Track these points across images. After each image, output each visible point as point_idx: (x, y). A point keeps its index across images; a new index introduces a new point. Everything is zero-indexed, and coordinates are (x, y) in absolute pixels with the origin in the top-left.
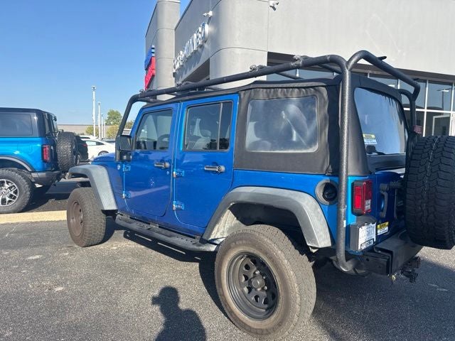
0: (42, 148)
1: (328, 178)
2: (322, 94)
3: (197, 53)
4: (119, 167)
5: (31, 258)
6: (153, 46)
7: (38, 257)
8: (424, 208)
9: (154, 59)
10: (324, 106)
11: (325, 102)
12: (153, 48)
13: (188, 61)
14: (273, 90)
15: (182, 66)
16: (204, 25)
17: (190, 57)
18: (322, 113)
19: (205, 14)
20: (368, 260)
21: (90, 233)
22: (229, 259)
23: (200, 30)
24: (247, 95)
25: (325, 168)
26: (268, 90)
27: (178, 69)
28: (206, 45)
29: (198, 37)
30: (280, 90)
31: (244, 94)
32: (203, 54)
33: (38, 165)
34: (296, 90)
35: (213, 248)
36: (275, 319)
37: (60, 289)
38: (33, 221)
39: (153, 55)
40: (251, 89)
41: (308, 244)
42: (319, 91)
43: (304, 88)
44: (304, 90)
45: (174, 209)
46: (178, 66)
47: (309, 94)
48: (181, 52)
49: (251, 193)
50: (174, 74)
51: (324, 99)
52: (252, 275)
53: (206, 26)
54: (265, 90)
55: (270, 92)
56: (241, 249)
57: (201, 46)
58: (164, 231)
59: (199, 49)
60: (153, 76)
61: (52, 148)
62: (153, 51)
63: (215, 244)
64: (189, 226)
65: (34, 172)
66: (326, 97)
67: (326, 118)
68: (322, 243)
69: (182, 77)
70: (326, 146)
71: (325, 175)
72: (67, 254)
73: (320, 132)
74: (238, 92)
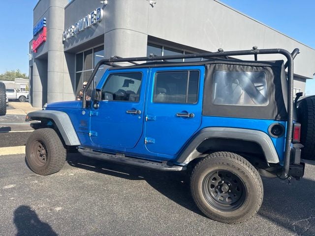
1: (277, 122)
2: (269, 72)
3: (90, 29)
4: (84, 113)
5: (6, 187)
6: (45, 19)
7: (12, 186)
9: (45, 29)
10: (271, 78)
11: (271, 76)
12: (45, 20)
13: (80, 33)
14: (232, 66)
15: (73, 36)
16: (99, 9)
17: (83, 31)
18: (270, 83)
19: (102, 2)
23: (95, 12)
24: (213, 66)
25: (275, 116)
26: (229, 65)
27: (68, 39)
28: (100, 24)
29: (92, 17)
30: (238, 66)
31: (210, 66)
32: (97, 30)
34: (250, 67)
35: (180, 169)
36: (244, 209)
37: (58, 209)
39: (45, 25)
40: (216, 63)
41: (268, 162)
42: (267, 69)
44: (255, 67)
45: (146, 143)
46: (68, 36)
47: (259, 70)
48: (73, 27)
50: (64, 42)
51: (271, 74)
52: (217, 184)
53: (102, 11)
54: (226, 65)
55: (230, 66)
57: (95, 25)
58: (131, 159)
59: (92, 26)
60: (44, 41)
62: (45, 22)
63: (181, 166)
64: (158, 155)
66: (272, 74)
67: (272, 86)
68: (277, 161)
69: (72, 45)
70: (274, 103)
71: (275, 120)
72: (36, 182)
73: (268, 94)
74: (204, 65)
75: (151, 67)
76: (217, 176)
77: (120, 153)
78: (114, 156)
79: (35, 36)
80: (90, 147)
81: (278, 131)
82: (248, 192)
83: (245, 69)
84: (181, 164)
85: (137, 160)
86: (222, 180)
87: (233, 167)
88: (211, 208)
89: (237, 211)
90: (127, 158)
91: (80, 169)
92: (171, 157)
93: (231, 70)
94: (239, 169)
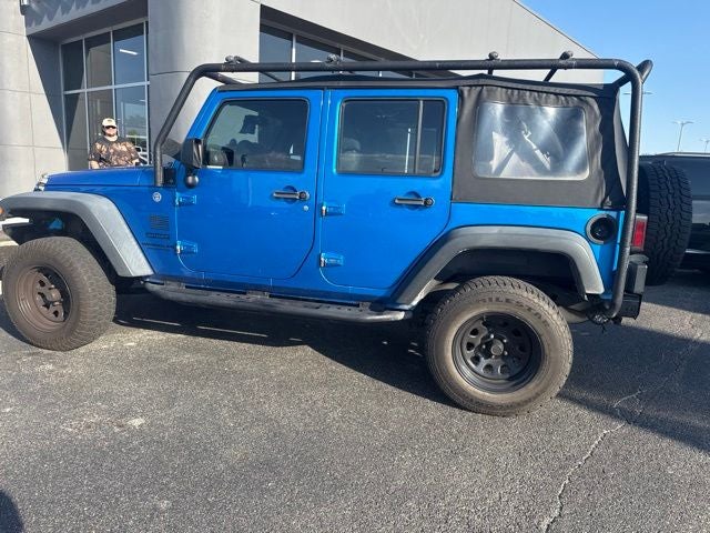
1: (604, 212)
2: (592, 108)
4: (158, 197)
11: (596, 117)
14: (516, 92)
18: (592, 130)
24: (476, 91)
25: (600, 201)
26: (510, 91)
30: (528, 93)
31: (469, 91)
34: (552, 96)
35: (401, 316)
40: (482, 86)
42: (587, 103)
43: (564, 95)
44: (563, 98)
45: (322, 265)
50: (24, 9)
51: (595, 114)
54: (503, 90)
55: (512, 94)
58: (286, 302)
63: (401, 310)
64: (351, 289)
66: (598, 112)
67: (597, 138)
68: (599, 289)
69: (50, 18)
70: (600, 173)
71: (601, 209)
72: (51, 367)
73: (590, 155)
74: (457, 88)
75: (329, 88)
76: (479, 325)
77: (258, 288)
78: (243, 297)
80: (179, 279)
81: (603, 231)
82: (547, 351)
83: (543, 100)
84: (401, 307)
85: (300, 303)
86: (490, 333)
87: (519, 305)
88: (472, 389)
89: (522, 391)
90: (275, 300)
91: (146, 332)
92: (381, 293)
93: (513, 101)
94: (530, 309)
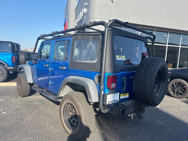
0: (12, 57)
2: (100, 38)
6: (66, 17)
8: (140, 88)
9: (66, 23)
10: (100, 43)
11: (101, 41)
12: (66, 18)
16: (84, 9)
18: (100, 46)
19: (84, 4)
20: (116, 109)
21: (23, 92)
22: (63, 105)
23: (82, 10)
29: (82, 14)
31: (74, 37)
32: (84, 21)
33: (11, 64)
38: (7, 86)
41: (89, 101)
45: (50, 84)
48: (76, 20)
49: (72, 79)
53: (85, 9)
54: (81, 36)
55: (83, 36)
56: (67, 101)
57: (83, 17)
58: (48, 93)
61: (17, 57)
62: (66, 19)
64: (54, 91)
65: (9, 66)
72: (14, 99)
79: (64, 27)
